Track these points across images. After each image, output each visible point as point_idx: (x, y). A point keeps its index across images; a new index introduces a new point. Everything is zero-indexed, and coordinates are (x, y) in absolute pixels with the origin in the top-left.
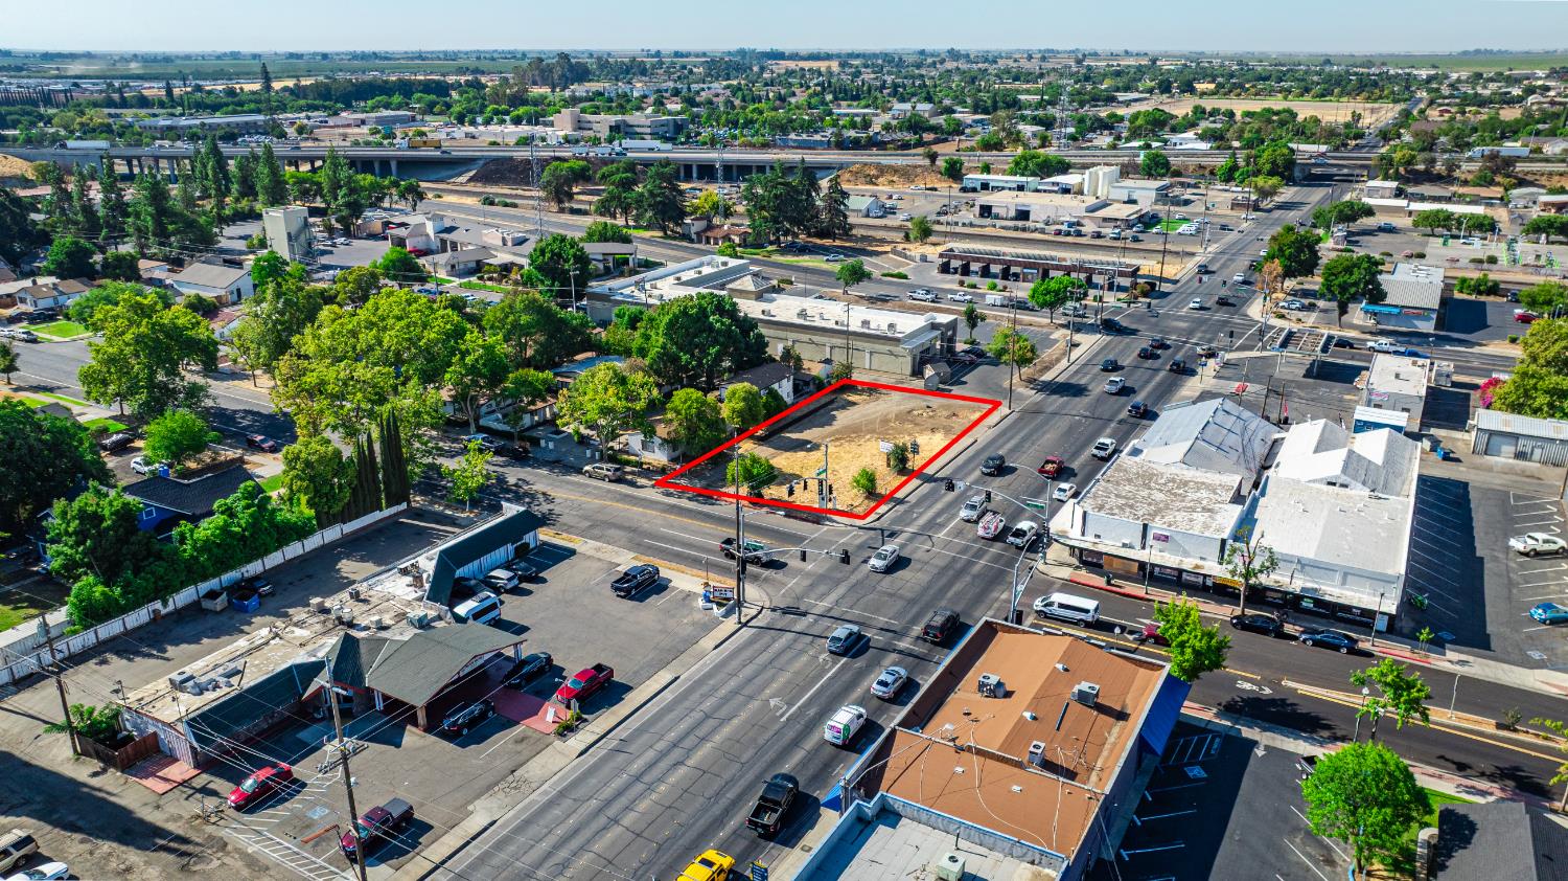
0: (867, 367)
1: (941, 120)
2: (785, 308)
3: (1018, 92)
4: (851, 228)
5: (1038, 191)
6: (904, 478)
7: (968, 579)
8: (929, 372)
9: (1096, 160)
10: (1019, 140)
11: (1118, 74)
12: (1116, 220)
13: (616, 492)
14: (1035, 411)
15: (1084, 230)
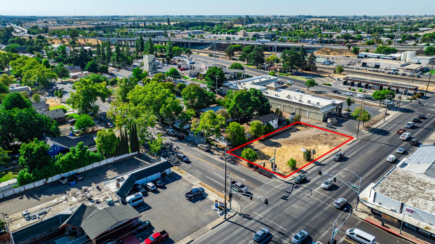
0: (308, 117)
1: (356, 36)
2: (283, 94)
3: (384, 28)
4: (316, 68)
5: (384, 59)
6: (308, 163)
7: (322, 213)
8: (329, 121)
9: (407, 49)
10: (381, 42)
11: (421, 22)
12: (412, 69)
13: (205, 155)
14: (366, 140)
15: (399, 72)
